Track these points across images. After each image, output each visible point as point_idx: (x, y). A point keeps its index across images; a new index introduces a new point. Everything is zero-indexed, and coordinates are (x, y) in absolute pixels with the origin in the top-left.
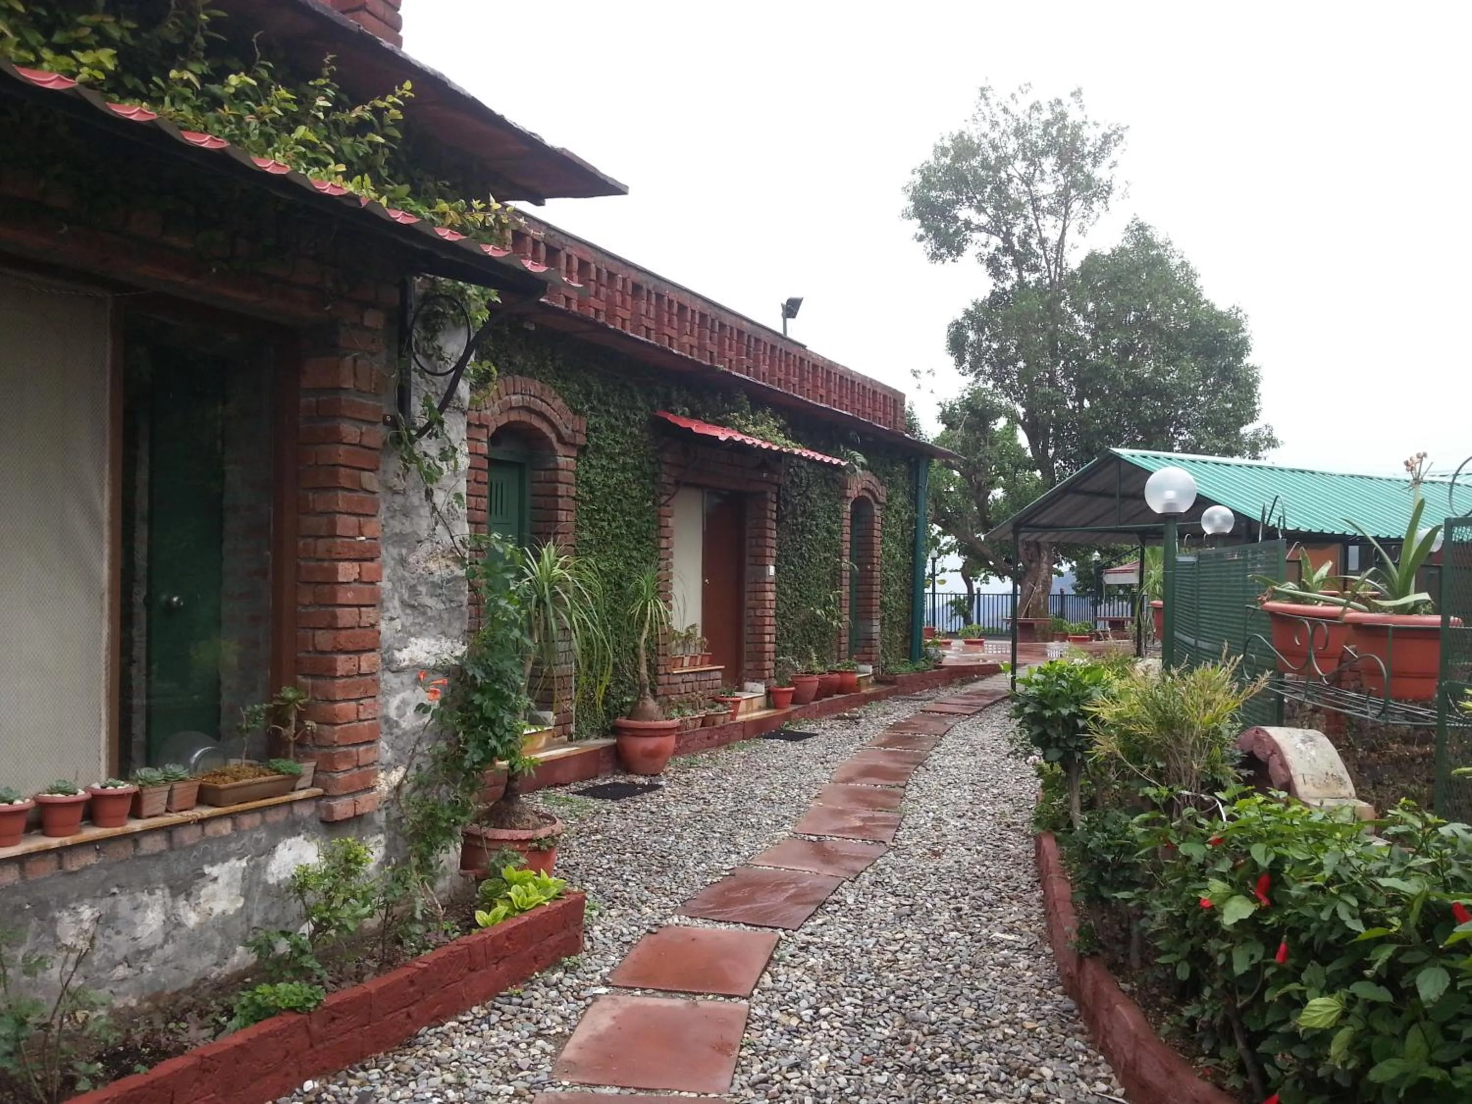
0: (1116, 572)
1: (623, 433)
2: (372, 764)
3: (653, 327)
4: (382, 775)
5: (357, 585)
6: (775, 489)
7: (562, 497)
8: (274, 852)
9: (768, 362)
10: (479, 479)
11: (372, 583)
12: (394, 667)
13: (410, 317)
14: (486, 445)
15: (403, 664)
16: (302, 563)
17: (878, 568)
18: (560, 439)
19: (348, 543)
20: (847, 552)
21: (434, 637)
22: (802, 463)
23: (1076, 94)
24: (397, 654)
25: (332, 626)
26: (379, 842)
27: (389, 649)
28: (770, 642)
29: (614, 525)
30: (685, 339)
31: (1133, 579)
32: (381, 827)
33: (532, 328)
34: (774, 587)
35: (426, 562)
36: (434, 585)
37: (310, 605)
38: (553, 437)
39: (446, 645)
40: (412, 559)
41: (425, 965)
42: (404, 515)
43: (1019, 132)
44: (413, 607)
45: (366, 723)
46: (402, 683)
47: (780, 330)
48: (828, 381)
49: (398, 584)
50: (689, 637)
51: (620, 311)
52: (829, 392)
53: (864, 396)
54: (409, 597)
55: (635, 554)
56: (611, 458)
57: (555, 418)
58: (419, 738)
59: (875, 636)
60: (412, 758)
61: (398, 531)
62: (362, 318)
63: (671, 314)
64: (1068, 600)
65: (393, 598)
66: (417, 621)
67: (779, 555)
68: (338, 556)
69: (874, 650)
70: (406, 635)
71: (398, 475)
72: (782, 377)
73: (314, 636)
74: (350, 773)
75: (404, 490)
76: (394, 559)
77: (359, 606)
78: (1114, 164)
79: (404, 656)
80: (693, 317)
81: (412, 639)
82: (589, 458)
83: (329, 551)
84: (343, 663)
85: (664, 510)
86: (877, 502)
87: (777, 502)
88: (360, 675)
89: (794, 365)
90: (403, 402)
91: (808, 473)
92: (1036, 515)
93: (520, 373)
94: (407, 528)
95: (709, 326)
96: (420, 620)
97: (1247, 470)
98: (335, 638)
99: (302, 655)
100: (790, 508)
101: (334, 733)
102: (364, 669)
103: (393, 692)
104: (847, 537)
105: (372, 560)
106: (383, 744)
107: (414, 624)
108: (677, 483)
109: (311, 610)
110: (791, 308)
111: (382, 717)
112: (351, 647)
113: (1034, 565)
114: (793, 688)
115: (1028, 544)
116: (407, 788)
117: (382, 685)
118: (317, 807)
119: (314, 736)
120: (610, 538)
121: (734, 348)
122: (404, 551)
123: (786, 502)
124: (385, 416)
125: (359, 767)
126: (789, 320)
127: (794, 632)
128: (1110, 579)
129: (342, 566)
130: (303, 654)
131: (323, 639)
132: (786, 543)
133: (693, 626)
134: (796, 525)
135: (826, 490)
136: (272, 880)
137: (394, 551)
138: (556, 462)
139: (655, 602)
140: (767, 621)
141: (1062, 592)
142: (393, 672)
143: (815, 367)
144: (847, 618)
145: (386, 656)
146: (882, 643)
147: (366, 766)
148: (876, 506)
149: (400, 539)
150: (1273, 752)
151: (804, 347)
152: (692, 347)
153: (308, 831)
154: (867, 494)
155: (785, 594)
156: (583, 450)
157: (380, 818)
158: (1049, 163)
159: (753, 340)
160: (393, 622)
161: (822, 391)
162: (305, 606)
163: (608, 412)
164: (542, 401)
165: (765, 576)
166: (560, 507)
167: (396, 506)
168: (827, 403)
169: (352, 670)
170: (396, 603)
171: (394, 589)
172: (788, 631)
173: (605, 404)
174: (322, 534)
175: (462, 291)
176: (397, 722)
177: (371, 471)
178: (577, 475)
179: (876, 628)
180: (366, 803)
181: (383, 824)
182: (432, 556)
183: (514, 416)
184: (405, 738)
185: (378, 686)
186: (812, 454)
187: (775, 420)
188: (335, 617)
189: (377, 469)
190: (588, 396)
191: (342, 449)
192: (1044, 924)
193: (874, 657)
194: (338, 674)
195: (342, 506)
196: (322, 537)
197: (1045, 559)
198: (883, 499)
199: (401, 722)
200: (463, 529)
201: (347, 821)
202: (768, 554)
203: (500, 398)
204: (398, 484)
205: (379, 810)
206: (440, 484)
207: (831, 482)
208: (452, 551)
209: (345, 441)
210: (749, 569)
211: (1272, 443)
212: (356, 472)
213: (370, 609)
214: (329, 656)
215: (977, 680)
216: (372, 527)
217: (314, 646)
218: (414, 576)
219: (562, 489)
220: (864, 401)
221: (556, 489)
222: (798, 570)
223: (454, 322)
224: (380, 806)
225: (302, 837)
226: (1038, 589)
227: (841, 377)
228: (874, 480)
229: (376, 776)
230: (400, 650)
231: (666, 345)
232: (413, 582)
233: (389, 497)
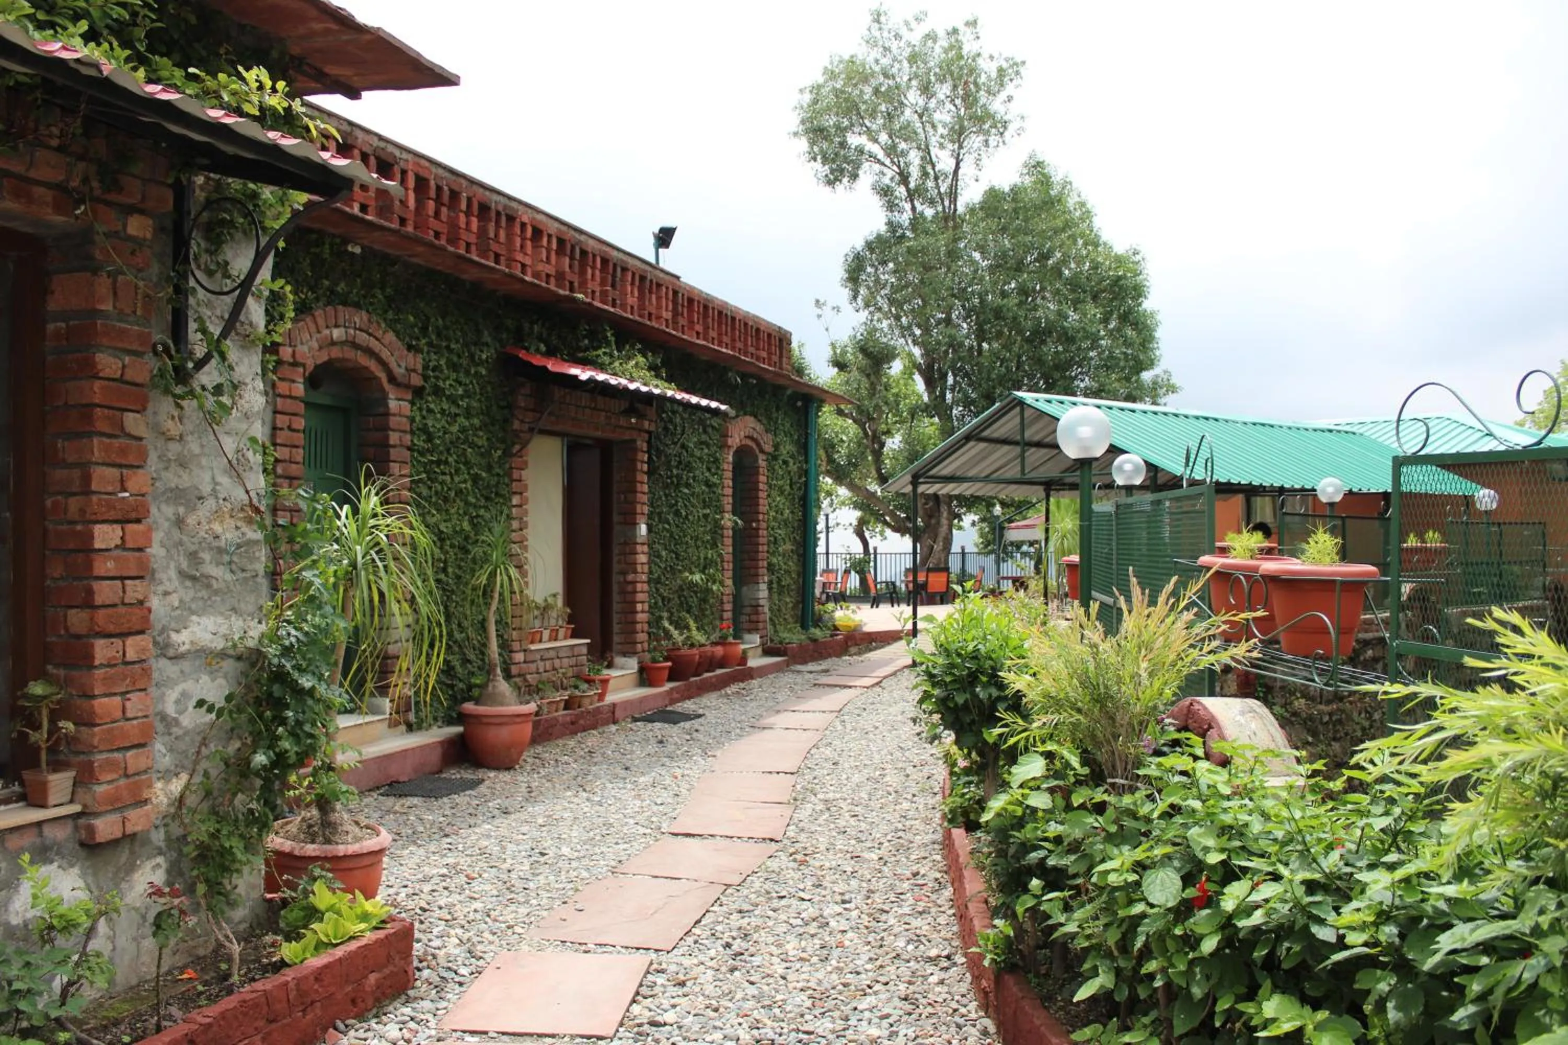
0: (1018, 528)
1: (467, 373)
2: (145, 772)
3: (503, 253)
4: (159, 785)
5: (118, 552)
6: (646, 436)
7: (394, 446)
8: (18, 886)
9: (636, 294)
10: (294, 426)
11: (140, 550)
12: (171, 653)
13: (187, 225)
14: (301, 387)
15: (183, 649)
16: (51, 526)
17: (763, 525)
18: (392, 379)
19: (105, 500)
20: (729, 508)
21: (221, 614)
22: (676, 407)
23: (973, 24)
24: (174, 636)
25: (89, 604)
26: (158, 866)
27: (164, 630)
28: (643, 612)
29: (457, 479)
30: (540, 267)
31: (1039, 535)
32: (160, 848)
33: (358, 250)
34: (646, 549)
35: (209, 523)
36: (220, 551)
37: (62, 578)
38: (383, 376)
39: (238, 624)
40: (191, 520)
41: (208, 1020)
42: (181, 465)
43: (913, 59)
44: (194, 578)
45: (135, 722)
46: (182, 672)
47: (652, 260)
48: (706, 316)
49: (174, 551)
50: (546, 609)
51: (464, 235)
52: (706, 328)
53: (746, 333)
54: (189, 566)
55: (482, 512)
56: (453, 400)
57: (385, 354)
58: (204, 739)
59: (762, 602)
60: (196, 763)
61: (173, 485)
62: (125, 226)
63: (524, 239)
64: (968, 558)
65: (168, 567)
66: (200, 595)
67: (652, 513)
68: (93, 517)
69: (761, 617)
70: (186, 611)
71: (173, 418)
72: (654, 311)
73: (65, 616)
74: (115, 784)
75: (181, 436)
76: (168, 520)
77: (123, 578)
78: (1010, 99)
79: (182, 639)
80: (549, 242)
81: (194, 618)
82: (427, 402)
83: (82, 511)
84: (102, 650)
85: (516, 462)
86: (762, 451)
87: (648, 452)
88: (127, 663)
89: (667, 299)
90: (178, 329)
91: (682, 418)
92: (934, 466)
93: (345, 304)
94: (185, 480)
95: (568, 252)
96: (204, 593)
97: (1150, 415)
98: (92, 619)
99: (52, 639)
100: (663, 458)
101: (94, 735)
102: (131, 655)
103: (169, 683)
104: (729, 491)
105: (138, 521)
106: (159, 746)
107: (193, 599)
108: (531, 430)
109: (61, 583)
110: (664, 237)
111: (157, 714)
112: (111, 628)
113: (933, 521)
114: (669, 664)
115: (928, 497)
116: (192, 800)
117: (155, 675)
118: (76, 828)
119: (71, 740)
120: (452, 494)
121: (598, 279)
122: (181, 510)
123: (659, 453)
124: (154, 346)
125: (127, 776)
126: (661, 250)
127: (669, 600)
128: (1013, 535)
129: (98, 529)
130: (54, 639)
131: (77, 619)
132: (660, 498)
133: (555, 596)
134: (670, 477)
135: (704, 437)
136: (15, 921)
137: (169, 511)
138: (387, 406)
139: (506, 569)
140: (639, 587)
141: (963, 548)
142: (171, 658)
143: (691, 301)
144: (729, 582)
145: (159, 639)
146: (771, 609)
147: (138, 774)
148: (761, 457)
149: (178, 495)
150: (1210, 727)
151: (678, 278)
152: (548, 276)
153: (63, 858)
154: (749, 443)
155: (659, 556)
156: (418, 392)
157: (158, 837)
158: (943, 90)
159: (619, 270)
160: (169, 598)
161: (699, 328)
162: (54, 579)
163: (448, 347)
164: (370, 335)
165: (635, 536)
166: (392, 458)
167: (170, 455)
168: (705, 339)
169: (114, 658)
170: (173, 573)
171: (169, 556)
172: (663, 599)
173: (448, 339)
174: (74, 490)
175: (255, 196)
176: (176, 720)
177: (138, 412)
178: (412, 420)
179: (763, 592)
180: (137, 820)
181: (162, 844)
182: (217, 514)
183: (336, 353)
184: (187, 738)
185: (149, 677)
186: (687, 396)
187: (644, 356)
188: (90, 592)
189: (144, 409)
190: (424, 330)
191: (97, 384)
192: (955, 929)
193: (761, 625)
194: (97, 663)
195: (97, 455)
196: (75, 494)
197: (945, 514)
198: (768, 448)
199: (181, 718)
200: (258, 482)
201: (114, 843)
202: (639, 511)
203: (319, 332)
204: (173, 428)
205: (156, 827)
206: (227, 428)
207: (710, 430)
208: (242, 509)
209: (101, 375)
210: (617, 528)
211: (1172, 389)
212: (118, 413)
213: (137, 582)
214: (85, 640)
215: (876, 649)
216: (137, 481)
217: (67, 629)
218: (195, 540)
219: (394, 438)
220: (746, 339)
221: (387, 438)
222: (674, 529)
223: (245, 232)
224: (158, 822)
225: (56, 864)
226: (938, 547)
227: (720, 313)
228: (759, 427)
229: (150, 786)
230: (178, 631)
231: (518, 272)
232: (193, 548)
233: (160, 443)
